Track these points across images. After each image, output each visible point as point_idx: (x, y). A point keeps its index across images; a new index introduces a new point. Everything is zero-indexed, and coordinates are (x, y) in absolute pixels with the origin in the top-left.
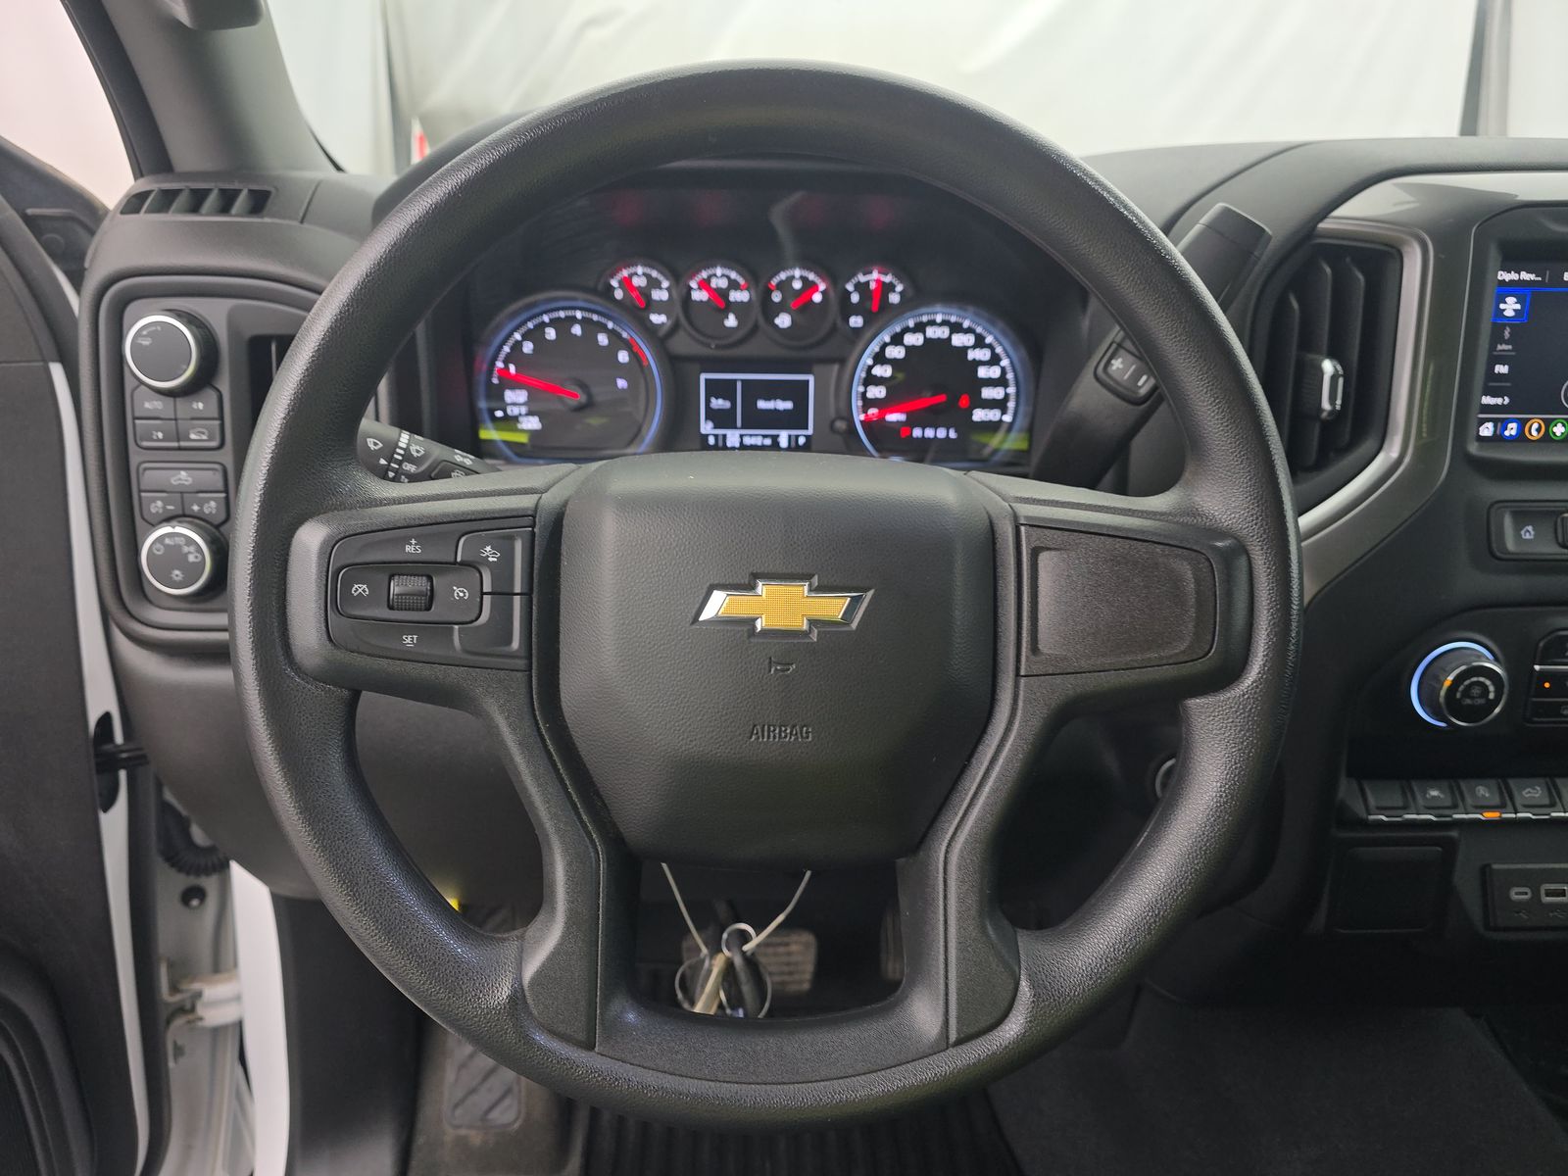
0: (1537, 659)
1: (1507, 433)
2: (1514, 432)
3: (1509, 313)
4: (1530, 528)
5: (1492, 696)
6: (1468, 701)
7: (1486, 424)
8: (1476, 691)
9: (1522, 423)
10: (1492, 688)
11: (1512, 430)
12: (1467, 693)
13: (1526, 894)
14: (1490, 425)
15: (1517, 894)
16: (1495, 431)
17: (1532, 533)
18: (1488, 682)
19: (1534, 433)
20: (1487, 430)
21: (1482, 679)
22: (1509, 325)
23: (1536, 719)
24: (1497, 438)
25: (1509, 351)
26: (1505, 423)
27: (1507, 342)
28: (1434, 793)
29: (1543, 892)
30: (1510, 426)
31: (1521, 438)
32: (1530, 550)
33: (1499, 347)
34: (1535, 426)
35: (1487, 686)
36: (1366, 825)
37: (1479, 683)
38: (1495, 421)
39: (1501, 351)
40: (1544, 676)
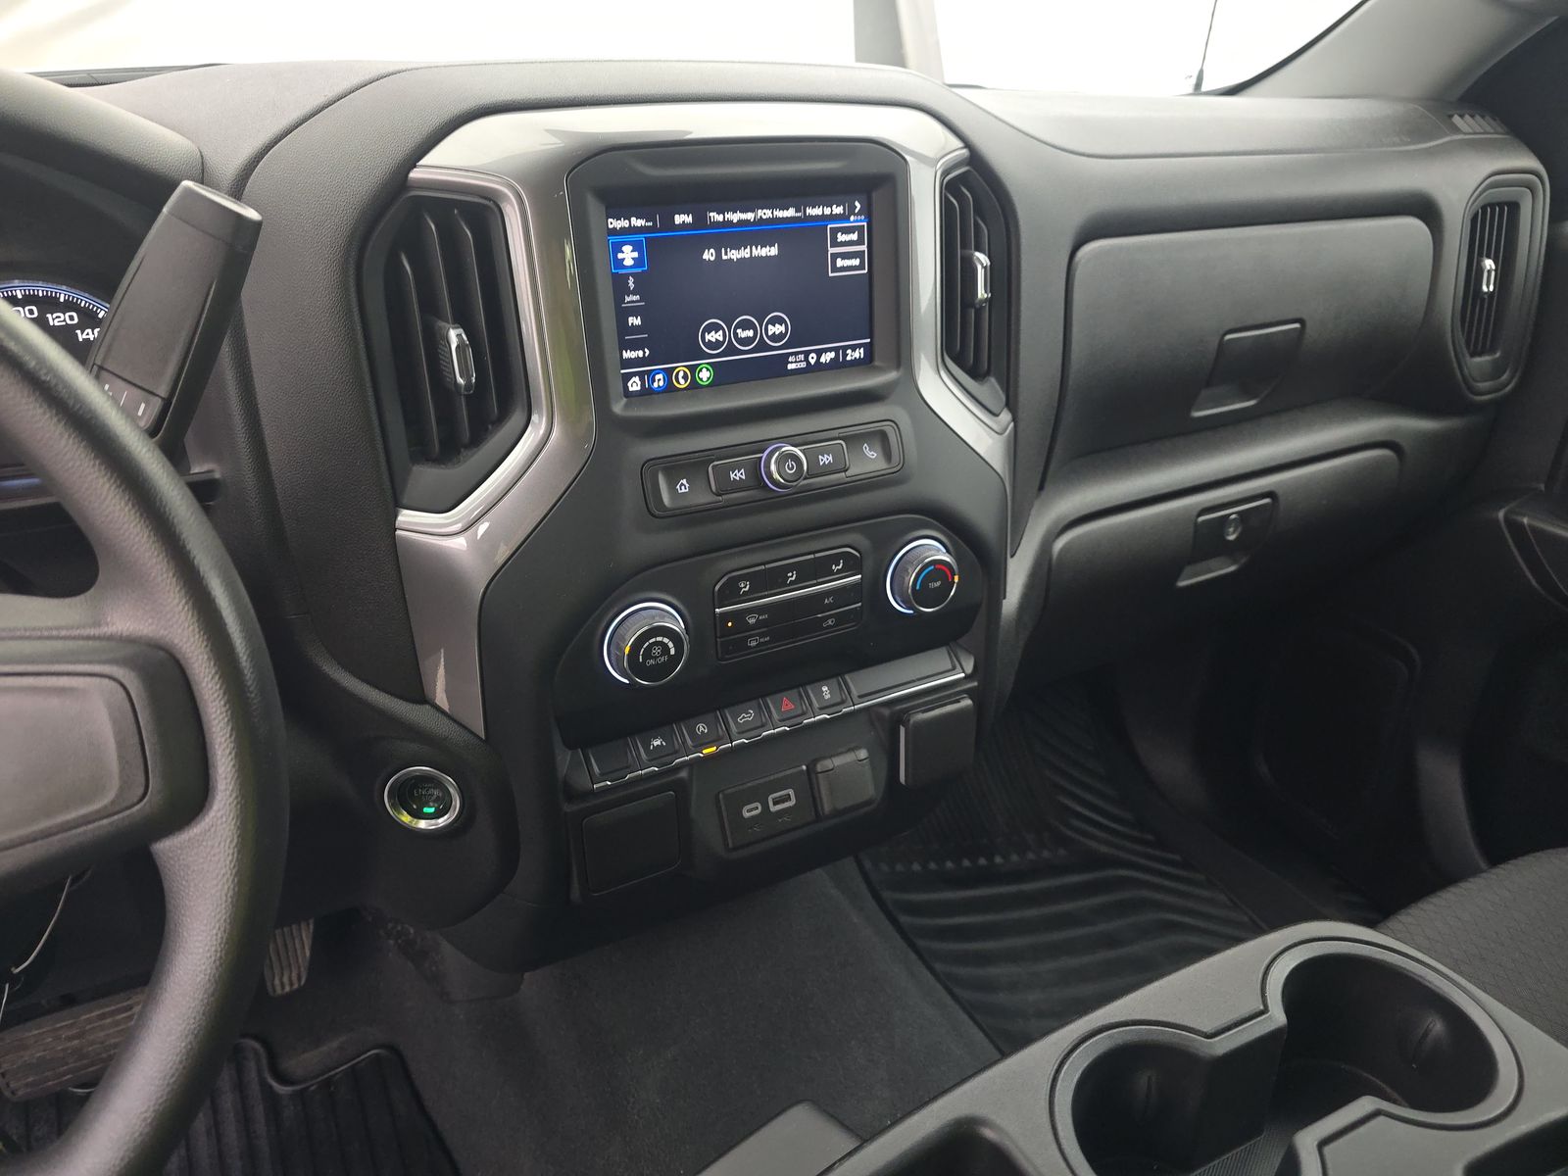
0: (716, 603)
1: (656, 385)
2: (661, 383)
3: (629, 262)
4: (684, 481)
5: (672, 652)
6: (652, 662)
7: (634, 379)
8: (657, 651)
9: (668, 372)
10: (671, 645)
11: (659, 381)
12: (648, 654)
13: (757, 808)
14: (636, 379)
15: (748, 811)
16: (643, 385)
17: (687, 485)
18: (666, 640)
19: (682, 381)
20: (635, 385)
21: (659, 639)
22: (633, 275)
23: (727, 656)
24: (646, 392)
25: (637, 301)
26: (651, 375)
27: (634, 293)
28: (657, 743)
29: (771, 803)
30: (657, 377)
31: (670, 388)
32: (686, 504)
33: (627, 299)
34: (681, 374)
35: (666, 645)
36: (592, 793)
37: (657, 643)
38: (641, 375)
39: (628, 302)
40: (726, 616)
